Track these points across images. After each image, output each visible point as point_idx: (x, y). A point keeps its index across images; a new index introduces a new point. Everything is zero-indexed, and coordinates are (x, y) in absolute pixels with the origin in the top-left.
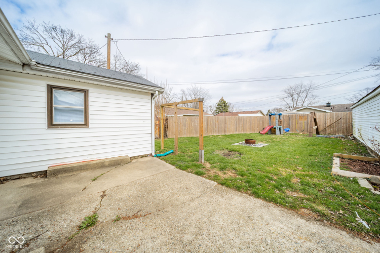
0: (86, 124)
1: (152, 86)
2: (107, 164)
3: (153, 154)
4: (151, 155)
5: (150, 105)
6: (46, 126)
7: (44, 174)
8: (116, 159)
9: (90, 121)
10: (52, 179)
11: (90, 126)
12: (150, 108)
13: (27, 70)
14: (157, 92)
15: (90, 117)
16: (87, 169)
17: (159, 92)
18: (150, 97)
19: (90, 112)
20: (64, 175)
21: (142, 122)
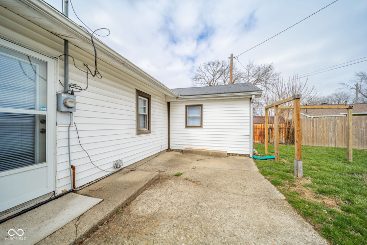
0: (201, 127)
1: (248, 92)
2: (210, 154)
3: (251, 156)
4: (249, 156)
5: (249, 109)
6: (184, 126)
7: (182, 151)
8: (217, 152)
9: (203, 124)
10: (185, 155)
11: (203, 127)
12: (249, 111)
13: (178, 100)
14: (253, 96)
15: (203, 121)
16: (200, 154)
17: (256, 95)
18: (248, 102)
19: (203, 119)
20: (189, 154)
21: (240, 124)
